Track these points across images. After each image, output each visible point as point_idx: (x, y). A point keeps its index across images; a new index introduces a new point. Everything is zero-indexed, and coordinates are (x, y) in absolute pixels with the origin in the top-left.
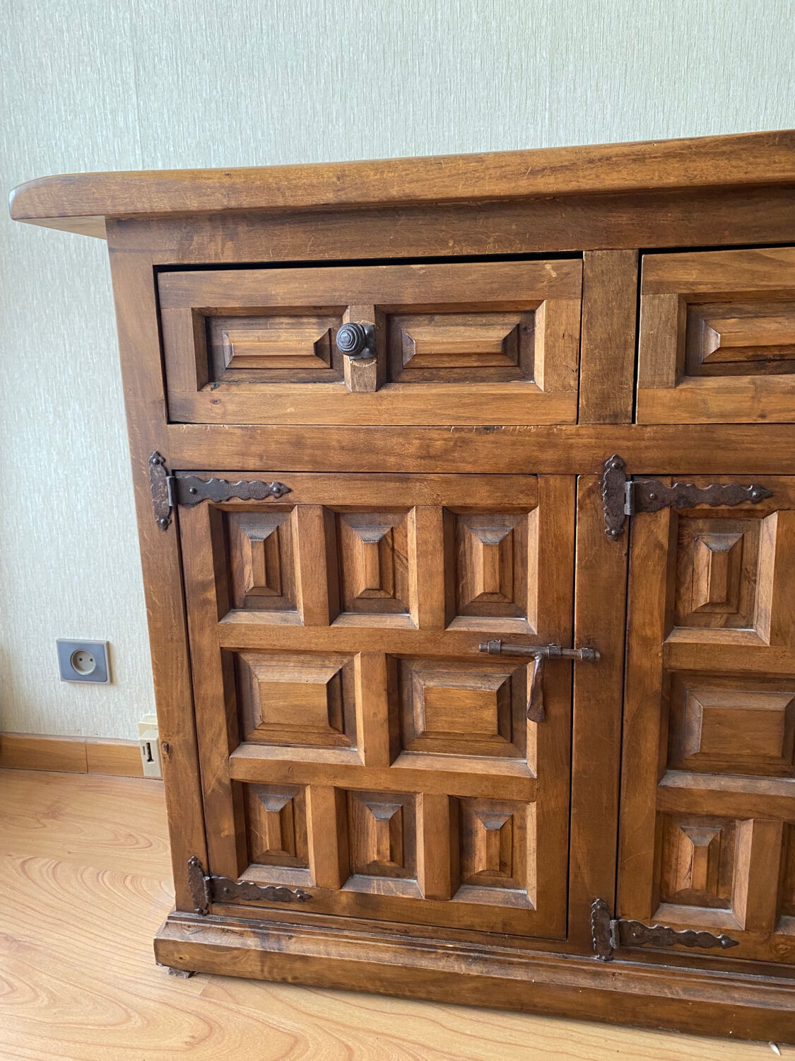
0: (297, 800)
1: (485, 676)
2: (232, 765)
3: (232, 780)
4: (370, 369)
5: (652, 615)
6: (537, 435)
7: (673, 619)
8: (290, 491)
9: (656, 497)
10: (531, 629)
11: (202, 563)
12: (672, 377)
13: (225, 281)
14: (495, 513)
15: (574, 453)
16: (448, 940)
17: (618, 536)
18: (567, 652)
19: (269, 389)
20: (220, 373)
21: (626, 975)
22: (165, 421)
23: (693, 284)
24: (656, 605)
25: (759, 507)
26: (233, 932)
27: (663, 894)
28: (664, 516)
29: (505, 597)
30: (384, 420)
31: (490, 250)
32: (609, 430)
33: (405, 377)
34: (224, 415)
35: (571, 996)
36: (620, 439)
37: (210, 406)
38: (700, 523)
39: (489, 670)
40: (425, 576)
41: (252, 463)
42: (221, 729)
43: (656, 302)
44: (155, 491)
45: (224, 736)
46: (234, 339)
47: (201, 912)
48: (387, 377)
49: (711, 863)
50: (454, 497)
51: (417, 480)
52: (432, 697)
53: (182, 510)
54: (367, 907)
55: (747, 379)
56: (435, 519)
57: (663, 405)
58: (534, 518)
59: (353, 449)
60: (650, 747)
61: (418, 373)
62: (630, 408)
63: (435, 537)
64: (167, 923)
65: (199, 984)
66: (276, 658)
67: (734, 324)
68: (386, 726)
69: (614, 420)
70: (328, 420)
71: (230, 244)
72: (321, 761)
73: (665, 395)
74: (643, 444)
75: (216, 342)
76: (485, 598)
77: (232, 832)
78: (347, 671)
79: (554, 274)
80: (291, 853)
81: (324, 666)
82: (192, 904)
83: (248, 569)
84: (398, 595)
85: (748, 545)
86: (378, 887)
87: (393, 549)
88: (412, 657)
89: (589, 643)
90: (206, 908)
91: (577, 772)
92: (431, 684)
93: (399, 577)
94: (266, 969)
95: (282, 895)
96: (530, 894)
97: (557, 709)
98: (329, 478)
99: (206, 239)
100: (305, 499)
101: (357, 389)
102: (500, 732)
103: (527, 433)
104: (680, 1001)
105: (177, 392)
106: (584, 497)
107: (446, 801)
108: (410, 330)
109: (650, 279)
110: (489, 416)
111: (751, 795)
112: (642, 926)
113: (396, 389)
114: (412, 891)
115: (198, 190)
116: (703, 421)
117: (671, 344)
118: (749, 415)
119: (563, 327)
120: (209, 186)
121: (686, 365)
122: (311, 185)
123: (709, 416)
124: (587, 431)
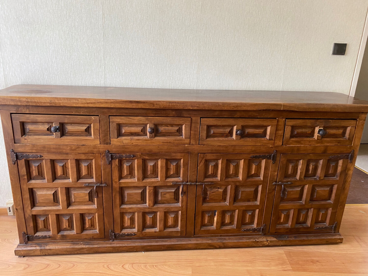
0: (47, 217)
1: (86, 190)
2: (32, 212)
3: (32, 215)
4: (59, 133)
5: (116, 177)
6: (93, 146)
7: (121, 177)
8: (43, 156)
9: (115, 157)
10: (94, 181)
11: (23, 171)
12: (116, 137)
13: (27, 116)
14: (86, 160)
15: (100, 149)
16: (81, 242)
17: (109, 164)
18: (101, 185)
19: (37, 137)
20: (26, 133)
21: (116, 243)
22: (14, 143)
23: (119, 122)
24: (117, 176)
25: (133, 158)
26: (33, 246)
27: (123, 227)
28: (117, 160)
29: (89, 175)
30: (62, 143)
31: (81, 114)
32: (106, 145)
33: (66, 135)
34: (27, 142)
35: (106, 249)
36: (108, 147)
37: (24, 140)
38: (125, 161)
39: (87, 189)
40: (72, 173)
41: (34, 151)
42: (29, 204)
43: (113, 124)
44: (12, 157)
45: (30, 206)
46: (29, 127)
47: (26, 243)
48: (63, 134)
49: (131, 221)
50: (78, 157)
51: (70, 154)
52: (75, 195)
53: (18, 161)
54: (64, 238)
55: (130, 137)
56: (74, 161)
57: (116, 142)
58: (94, 161)
59: (56, 149)
60: (118, 201)
61: (69, 134)
62: (109, 142)
63: (74, 165)
64: (17, 247)
65: (26, 258)
66: (41, 189)
67: (127, 128)
68: (66, 201)
69: (107, 144)
70: (50, 143)
71: (28, 110)
72: (53, 209)
73: (116, 140)
74: (112, 148)
75: (25, 127)
76: (85, 176)
77: (32, 225)
78: (57, 192)
79: (94, 119)
80: (46, 228)
81: (52, 190)
82: (23, 242)
83: (34, 172)
84: (67, 176)
85: (133, 164)
86: (66, 233)
87: (66, 167)
88: (71, 188)
89: (105, 183)
90: (27, 242)
91: (105, 207)
92: (75, 192)
93: (67, 172)
94: (41, 253)
95: (45, 237)
96: (97, 231)
97: (100, 195)
98: (51, 154)
99: (22, 109)
100: (46, 158)
101: (56, 137)
102: (89, 200)
103: (91, 146)
104: (126, 246)
105: (16, 137)
106: (102, 157)
107: (79, 215)
108: (67, 126)
109: (111, 121)
110: (83, 143)
111: (136, 208)
112: (119, 234)
113: (65, 137)
114: (73, 233)
115: (20, 101)
116: (122, 144)
117: (116, 131)
118: (130, 143)
119: (96, 128)
120: (23, 101)
121: (120, 134)
122: (45, 102)
123: (123, 143)
124: (102, 146)
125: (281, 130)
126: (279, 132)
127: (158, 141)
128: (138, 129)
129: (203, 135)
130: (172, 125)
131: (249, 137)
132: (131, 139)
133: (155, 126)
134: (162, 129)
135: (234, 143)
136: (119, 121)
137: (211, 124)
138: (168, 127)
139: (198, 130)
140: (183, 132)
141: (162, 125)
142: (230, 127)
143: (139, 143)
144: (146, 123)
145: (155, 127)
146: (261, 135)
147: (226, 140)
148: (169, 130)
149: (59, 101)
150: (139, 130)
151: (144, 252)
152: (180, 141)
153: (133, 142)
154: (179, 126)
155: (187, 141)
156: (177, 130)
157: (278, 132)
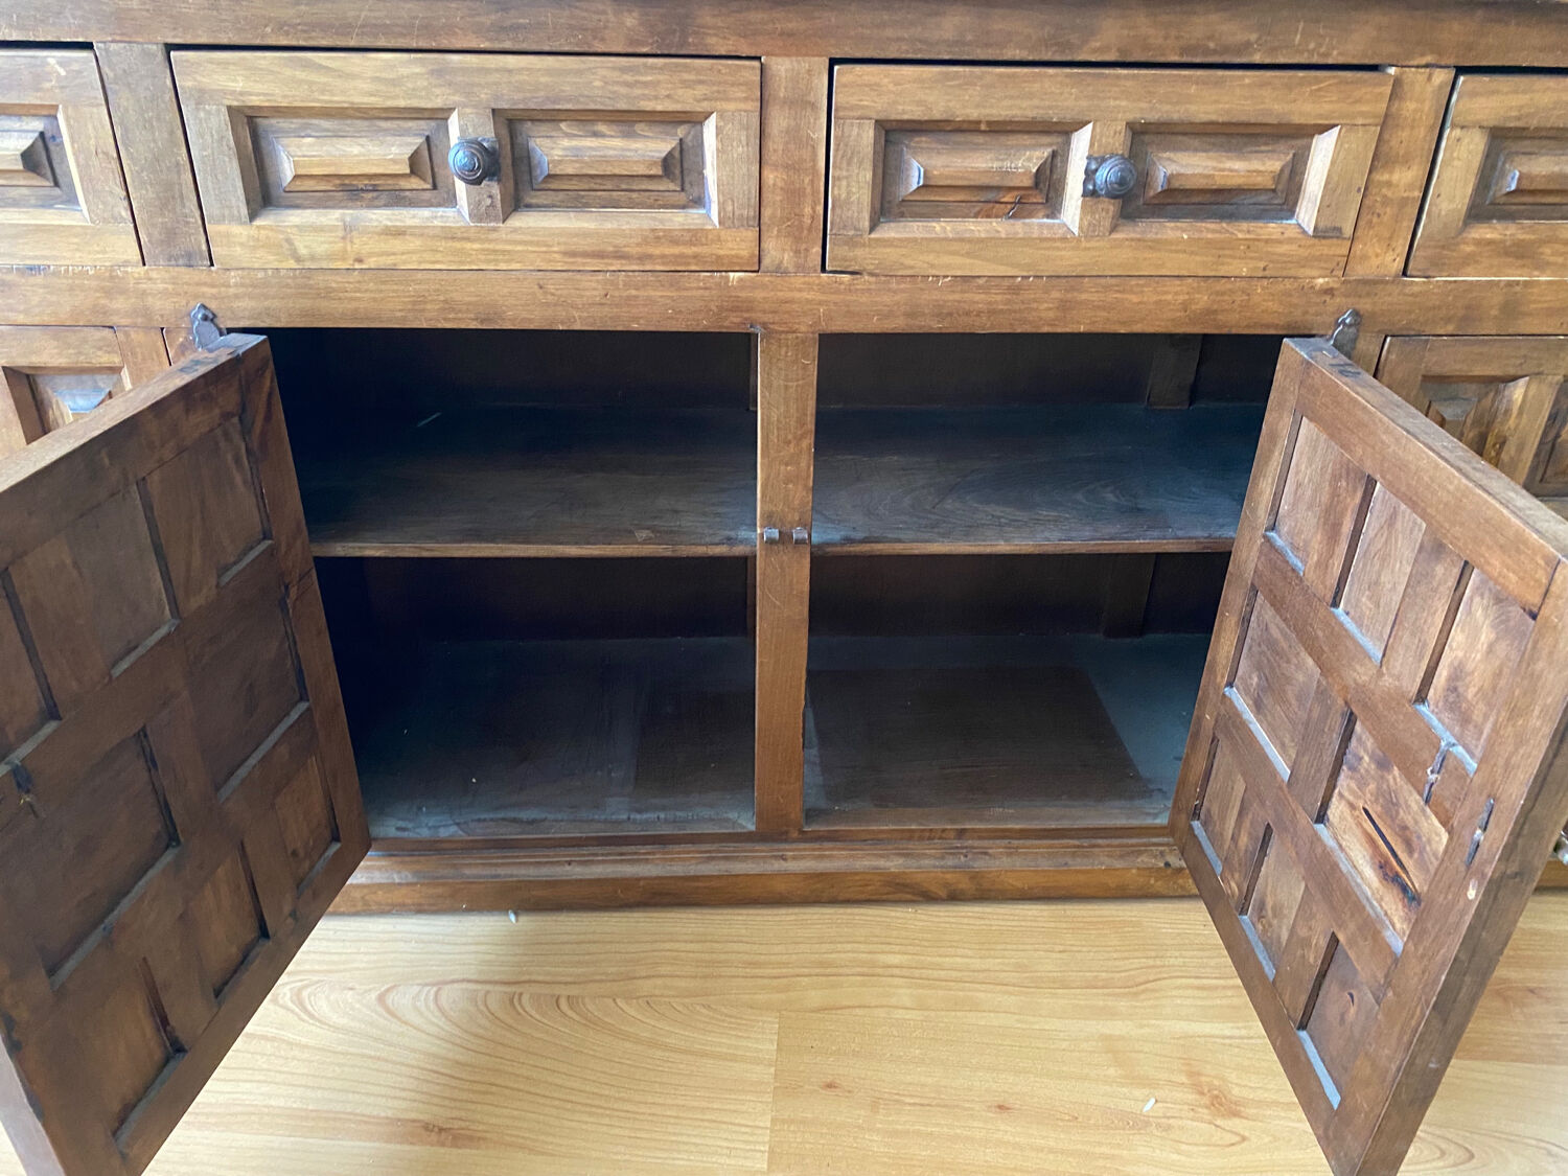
6: (97, 277)
12: (244, 211)
15: (150, 300)
32: (186, 274)
36: (199, 285)
43: (203, 114)
55: (337, 213)
57: (242, 244)
62: (204, 247)
67: (311, 145)
69: (189, 261)
73: (241, 231)
74: (232, 291)
79: (63, 72)
103: (83, 274)
106: (176, 356)
109: (187, 84)
110: (29, 252)
116: (292, 264)
117: (233, 169)
118: (344, 259)
119: (92, 142)
121: (263, 195)
123: (298, 260)
124: (159, 277)
125: (1406, 161)
126: (1395, 177)
127: (537, 244)
128: (388, 152)
129: (854, 198)
130: (626, 120)
131: (1175, 217)
132: (348, 229)
133: (504, 132)
134: (554, 149)
135: (1068, 260)
136: (239, 85)
137: (909, 111)
138: (596, 134)
139: (814, 159)
140: (711, 174)
141: (551, 117)
142: (1045, 139)
143: (407, 254)
144: (438, 103)
145: (506, 141)
146: (1262, 198)
147: (1009, 241)
148: (606, 160)
150: (394, 161)
151: (516, 914)
152: (691, 243)
153: (360, 245)
154: (681, 131)
155: (740, 244)
156: (666, 162)
157: (1386, 177)
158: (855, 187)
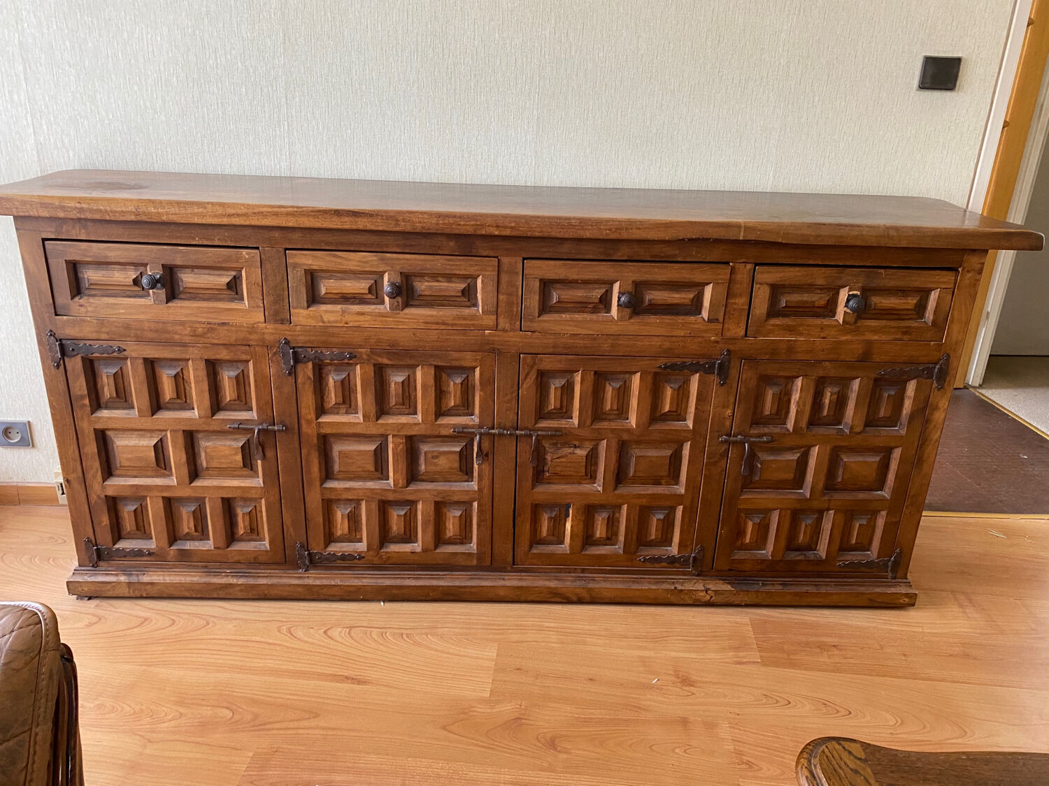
0: (143, 504)
1: (235, 440)
2: (105, 488)
3: (106, 496)
4: (162, 293)
5: (310, 409)
6: (248, 327)
7: (321, 410)
8: (125, 350)
9: (304, 357)
10: (254, 417)
11: (80, 386)
12: (306, 305)
13: (83, 248)
14: (232, 362)
15: (266, 336)
16: (227, 569)
17: (290, 374)
18: (270, 427)
19: (111, 300)
20: (83, 290)
21: (314, 577)
22: (54, 314)
23: (310, 265)
24: (311, 404)
25: (351, 362)
26: (112, 574)
27: (330, 538)
28: (310, 365)
29: (242, 401)
30: (171, 318)
31: (216, 243)
32: (279, 326)
33: (182, 296)
34: (87, 312)
35: (288, 589)
36: (284, 331)
37: (78, 308)
38: (329, 367)
39: (237, 436)
40: (199, 393)
41: (104, 336)
42: (97, 470)
43: (295, 272)
44: (51, 350)
45: (99, 473)
46: (90, 275)
47: (93, 566)
48: (172, 295)
49: (351, 522)
50: (211, 355)
51: (191, 346)
52: (208, 450)
53: (65, 358)
54: (185, 556)
55: (340, 306)
56: (202, 365)
57: (303, 317)
58: (251, 364)
59: (157, 331)
60: (315, 469)
61: (188, 295)
62: (289, 317)
63: (203, 373)
64: (74, 573)
65: (94, 603)
66: (126, 433)
67: (332, 282)
68: (186, 465)
69: (282, 322)
70: (142, 317)
71: (84, 231)
72: (154, 484)
73: (304, 312)
74: (297, 333)
75: (80, 275)
76: (232, 402)
77: (108, 522)
78: (164, 440)
79: (247, 257)
80: (142, 531)
81: (151, 437)
82: (88, 563)
83: (106, 389)
84: (188, 401)
85: (351, 377)
86: (189, 545)
87: (183, 379)
88: (198, 431)
89: (282, 423)
90: (96, 563)
91: (283, 483)
92: (207, 444)
93: (187, 391)
94: (131, 591)
95: (139, 553)
96: (266, 544)
97: (270, 454)
98: (145, 345)
99: (70, 228)
100: (134, 355)
101: (156, 302)
102: (245, 466)
103: (242, 326)
104: (340, 586)
105: (59, 301)
106: (272, 356)
107: (220, 500)
108: (182, 275)
109: (291, 261)
110: (224, 318)
111: (363, 489)
112: (321, 553)
113: (177, 303)
114: (208, 546)
115: (62, 208)
116: (321, 324)
117: (304, 290)
118: (341, 323)
119: (254, 280)
120: (69, 207)
121: (313, 298)
122: (122, 212)
123: (323, 322)
124: (270, 327)
125: (741, 296)
126: (737, 301)
127: (414, 319)
128: (361, 286)
129: (532, 305)
130: (449, 277)
131: (655, 314)
132: (343, 312)
133: (404, 280)
134: (422, 286)
135: (613, 329)
136: (310, 262)
137: (553, 276)
138: (438, 281)
139: (517, 291)
140: (479, 296)
141: (421, 275)
142: (603, 286)
143: (365, 321)
144: (381, 270)
145: (404, 283)
146: (688, 307)
147: (592, 321)
148: (441, 290)
149: (158, 209)
150: (363, 289)
151: (384, 602)
152: (471, 320)
153: (348, 318)
154: (469, 281)
155: (490, 320)
156: (463, 291)
157: (733, 301)
158: (533, 301)
